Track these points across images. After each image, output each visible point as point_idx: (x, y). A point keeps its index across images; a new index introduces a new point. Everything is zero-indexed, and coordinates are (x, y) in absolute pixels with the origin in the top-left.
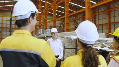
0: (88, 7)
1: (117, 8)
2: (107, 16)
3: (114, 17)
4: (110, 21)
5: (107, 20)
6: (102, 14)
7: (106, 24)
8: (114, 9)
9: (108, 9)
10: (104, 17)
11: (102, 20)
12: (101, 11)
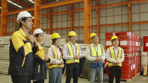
0: (38, 7)
1: (60, 13)
2: (49, 21)
3: (57, 22)
4: (51, 27)
5: (49, 25)
6: (43, 18)
7: (47, 29)
8: (57, 13)
9: (50, 13)
10: (45, 21)
11: (47, 24)
12: (42, 14)
